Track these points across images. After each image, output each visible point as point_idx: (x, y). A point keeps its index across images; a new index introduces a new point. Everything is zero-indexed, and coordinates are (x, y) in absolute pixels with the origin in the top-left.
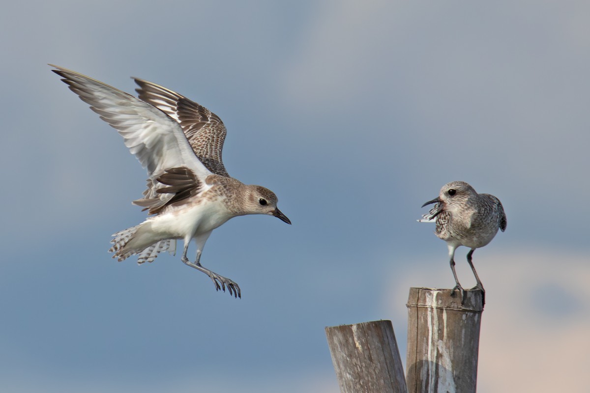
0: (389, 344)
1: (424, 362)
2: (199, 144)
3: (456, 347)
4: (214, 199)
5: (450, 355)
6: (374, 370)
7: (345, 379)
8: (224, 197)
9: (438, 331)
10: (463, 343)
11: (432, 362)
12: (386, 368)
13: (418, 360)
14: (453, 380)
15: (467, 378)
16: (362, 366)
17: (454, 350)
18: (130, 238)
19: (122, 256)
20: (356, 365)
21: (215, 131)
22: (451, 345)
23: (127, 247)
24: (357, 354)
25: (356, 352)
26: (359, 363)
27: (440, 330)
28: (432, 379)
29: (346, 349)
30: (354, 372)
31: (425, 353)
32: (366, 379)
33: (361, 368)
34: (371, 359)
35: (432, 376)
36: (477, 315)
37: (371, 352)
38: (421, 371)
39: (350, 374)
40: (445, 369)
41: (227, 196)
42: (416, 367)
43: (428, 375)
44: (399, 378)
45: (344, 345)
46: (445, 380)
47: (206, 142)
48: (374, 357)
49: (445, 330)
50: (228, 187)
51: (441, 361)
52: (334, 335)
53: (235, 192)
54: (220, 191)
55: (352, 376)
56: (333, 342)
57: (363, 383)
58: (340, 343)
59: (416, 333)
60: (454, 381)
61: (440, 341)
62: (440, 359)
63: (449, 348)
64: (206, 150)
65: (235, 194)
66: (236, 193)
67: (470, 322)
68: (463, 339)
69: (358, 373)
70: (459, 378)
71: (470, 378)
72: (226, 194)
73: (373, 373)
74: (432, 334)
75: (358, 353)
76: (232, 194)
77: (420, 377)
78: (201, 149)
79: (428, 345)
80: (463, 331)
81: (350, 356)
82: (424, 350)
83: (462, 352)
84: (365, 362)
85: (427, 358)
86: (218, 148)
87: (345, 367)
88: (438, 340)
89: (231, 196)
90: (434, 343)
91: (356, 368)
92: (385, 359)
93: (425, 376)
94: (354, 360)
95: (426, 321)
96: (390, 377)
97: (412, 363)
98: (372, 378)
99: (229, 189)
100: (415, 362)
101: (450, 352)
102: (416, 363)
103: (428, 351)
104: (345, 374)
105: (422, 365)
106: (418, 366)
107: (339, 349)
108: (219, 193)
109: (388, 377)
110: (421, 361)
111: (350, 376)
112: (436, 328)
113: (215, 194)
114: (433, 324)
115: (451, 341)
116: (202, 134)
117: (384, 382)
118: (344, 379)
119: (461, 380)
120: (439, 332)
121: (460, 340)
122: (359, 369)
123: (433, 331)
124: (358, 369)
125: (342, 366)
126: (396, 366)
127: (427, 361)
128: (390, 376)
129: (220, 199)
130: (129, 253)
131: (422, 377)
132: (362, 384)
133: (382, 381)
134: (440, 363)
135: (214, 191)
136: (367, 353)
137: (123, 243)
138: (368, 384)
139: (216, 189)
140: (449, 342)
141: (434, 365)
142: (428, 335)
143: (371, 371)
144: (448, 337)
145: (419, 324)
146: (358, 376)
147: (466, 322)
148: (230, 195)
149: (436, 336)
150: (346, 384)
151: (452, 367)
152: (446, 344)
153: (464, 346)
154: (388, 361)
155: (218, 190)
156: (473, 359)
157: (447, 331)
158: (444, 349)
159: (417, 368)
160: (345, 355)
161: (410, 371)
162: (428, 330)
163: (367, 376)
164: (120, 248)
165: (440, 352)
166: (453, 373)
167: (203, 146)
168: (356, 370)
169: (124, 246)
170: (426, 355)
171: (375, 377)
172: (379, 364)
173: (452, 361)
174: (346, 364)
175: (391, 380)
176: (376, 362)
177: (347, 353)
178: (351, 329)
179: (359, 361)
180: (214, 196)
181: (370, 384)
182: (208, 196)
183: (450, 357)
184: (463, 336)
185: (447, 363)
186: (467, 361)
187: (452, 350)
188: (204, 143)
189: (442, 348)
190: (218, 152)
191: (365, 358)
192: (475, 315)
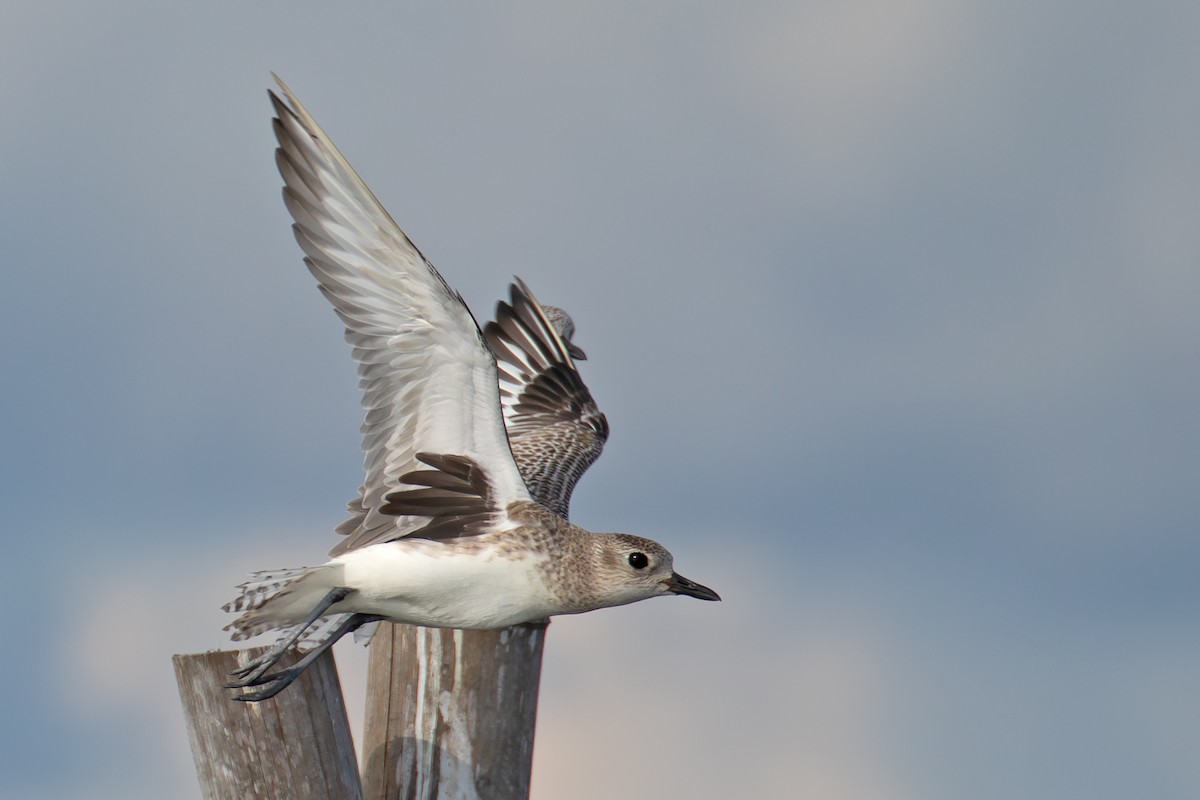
0: (324, 697)
1: (405, 743)
2: (527, 452)
3: (483, 709)
4: (515, 554)
5: (468, 727)
6: (288, 759)
7: (217, 778)
8: (545, 557)
9: (442, 669)
10: (500, 699)
11: (425, 743)
12: (317, 757)
13: (392, 738)
14: (473, 786)
15: (508, 782)
16: (259, 748)
17: (478, 716)
18: (281, 589)
19: (245, 628)
20: (245, 746)
21: (573, 440)
22: (470, 704)
23: (265, 611)
24: (247, 720)
25: (246, 715)
26: (252, 742)
27: (447, 667)
28: (423, 783)
29: (221, 708)
30: (240, 764)
31: (409, 722)
32: (269, 779)
33: (256, 754)
34: (280, 733)
35: (423, 775)
36: (535, 632)
37: (281, 717)
38: (399, 764)
39: (229, 767)
40: (456, 759)
41: (552, 556)
42: (386, 753)
43: (414, 773)
44: (346, 779)
45: (217, 700)
46: (455, 787)
47: (544, 454)
48: (289, 728)
49: (458, 667)
50: (557, 535)
51: (448, 741)
52: (195, 674)
53: (571, 548)
54: (537, 540)
55: (235, 771)
56: (193, 692)
57: (261, 788)
58: (209, 693)
59: (388, 674)
60: (478, 789)
61: (446, 694)
62: (444, 735)
63: (466, 710)
64: (539, 468)
65: (570, 552)
66: (573, 551)
67: (517, 649)
68: (500, 690)
69: (249, 767)
70: (488, 783)
71: (516, 784)
72: (550, 550)
73: (285, 765)
74: (428, 677)
75: (250, 718)
76: (563, 553)
77: (394, 779)
78: (528, 461)
79: (415, 701)
80: (502, 671)
81: (232, 724)
82: (407, 714)
83: (499, 721)
84: (267, 740)
85: (414, 732)
86: (570, 472)
87: (220, 750)
88: (440, 692)
89: (560, 557)
90: (430, 699)
91: (244, 754)
92: (315, 734)
93: (407, 776)
94: (241, 735)
95: (413, 646)
96: (326, 778)
97: (378, 745)
98: (283, 778)
99: (561, 539)
100: (384, 742)
101: (467, 720)
102: (386, 746)
103: (415, 716)
104: (217, 768)
105: (401, 752)
106: (390, 752)
107: (206, 706)
108: (534, 544)
109: (322, 776)
110: (399, 741)
111: (231, 772)
112: (436, 663)
113: (523, 545)
114: (429, 653)
115: (471, 694)
116: (540, 438)
117: (311, 786)
118: (214, 779)
119: (493, 787)
120: (445, 672)
121: (493, 692)
122: (252, 756)
123: (428, 670)
124: (248, 757)
125: (210, 748)
126: (341, 752)
127: (413, 740)
128: (325, 774)
129: (532, 559)
130: (264, 626)
131: (401, 779)
132: (257, 790)
133: (306, 786)
134: (444, 746)
135: (519, 538)
136: (271, 719)
137: (259, 599)
138: (273, 791)
139: (527, 532)
140: (468, 696)
141: (430, 750)
142: (417, 680)
143: (281, 760)
144: (466, 684)
145: (397, 651)
146: (250, 774)
147: (507, 650)
148: (558, 554)
149: (436, 683)
150: (220, 791)
151: (474, 755)
152: (459, 700)
153: (503, 705)
154: (321, 739)
155: (531, 536)
156: (524, 738)
157: (463, 670)
158: (455, 711)
159: (390, 756)
160: (218, 724)
161: (372, 764)
162: (418, 667)
163: (272, 773)
164: (250, 608)
165: (445, 719)
166: (474, 770)
167: (535, 458)
168: (246, 761)
169: (259, 607)
170: (412, 725)
171: (289, 775)
172: (299, 745)
173: (474, 742)
174: (222, 744)
175: (327, 784)
176: (292, 739)
177: (223, 718)
178: (236, 662)
179: (251, 737)
180: (517, 548)
181: (277, 792)
182: (502, 544)
183: (469, 731)
184: (500, 682)
185: (460, 745)
186: (509, 742)
187: (473, 715)
188: (539, 454)
189: (450, 709)
190: (567, 479)
191: (267, 731)
192: (530, 634)
